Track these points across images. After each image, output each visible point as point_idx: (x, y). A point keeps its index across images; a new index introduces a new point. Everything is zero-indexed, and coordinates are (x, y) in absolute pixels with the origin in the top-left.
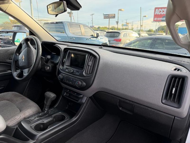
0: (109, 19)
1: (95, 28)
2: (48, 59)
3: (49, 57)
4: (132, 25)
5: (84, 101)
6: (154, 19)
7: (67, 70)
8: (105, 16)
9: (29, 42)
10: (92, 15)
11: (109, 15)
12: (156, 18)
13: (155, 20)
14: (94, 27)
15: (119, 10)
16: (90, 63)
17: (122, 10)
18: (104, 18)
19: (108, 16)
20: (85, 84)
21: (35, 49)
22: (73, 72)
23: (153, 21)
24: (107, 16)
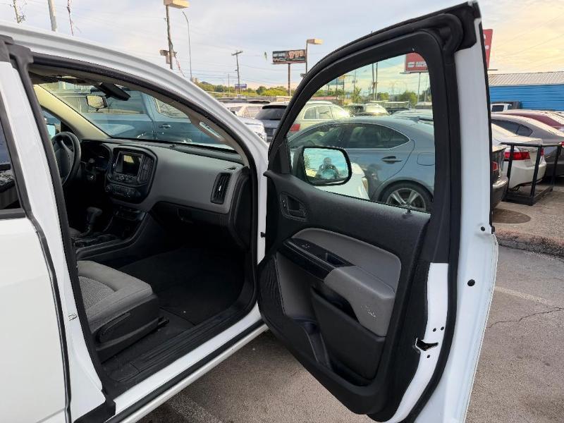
0: (289, 64)
1: (250, 90)
2: (91, 165)
3: (92, 161)
4: (353, 82)
5: (141, 218)
6: (407, 65)
7: (117, 178)
8: (275, 55)
9: (62, 142)
10: (237, 54)
11: (288, 52)
12: (413, 63)
13: (409, 66)
14: (247, 88)
15: (308, 41)
16: (146, 167)
17: (315, 42)
18: (275, 62)
19: (284, 54)
20: (139, 194)
21: (72, 151)
22: (124, 180)
23: (403, 71)
24: (283, 57)
